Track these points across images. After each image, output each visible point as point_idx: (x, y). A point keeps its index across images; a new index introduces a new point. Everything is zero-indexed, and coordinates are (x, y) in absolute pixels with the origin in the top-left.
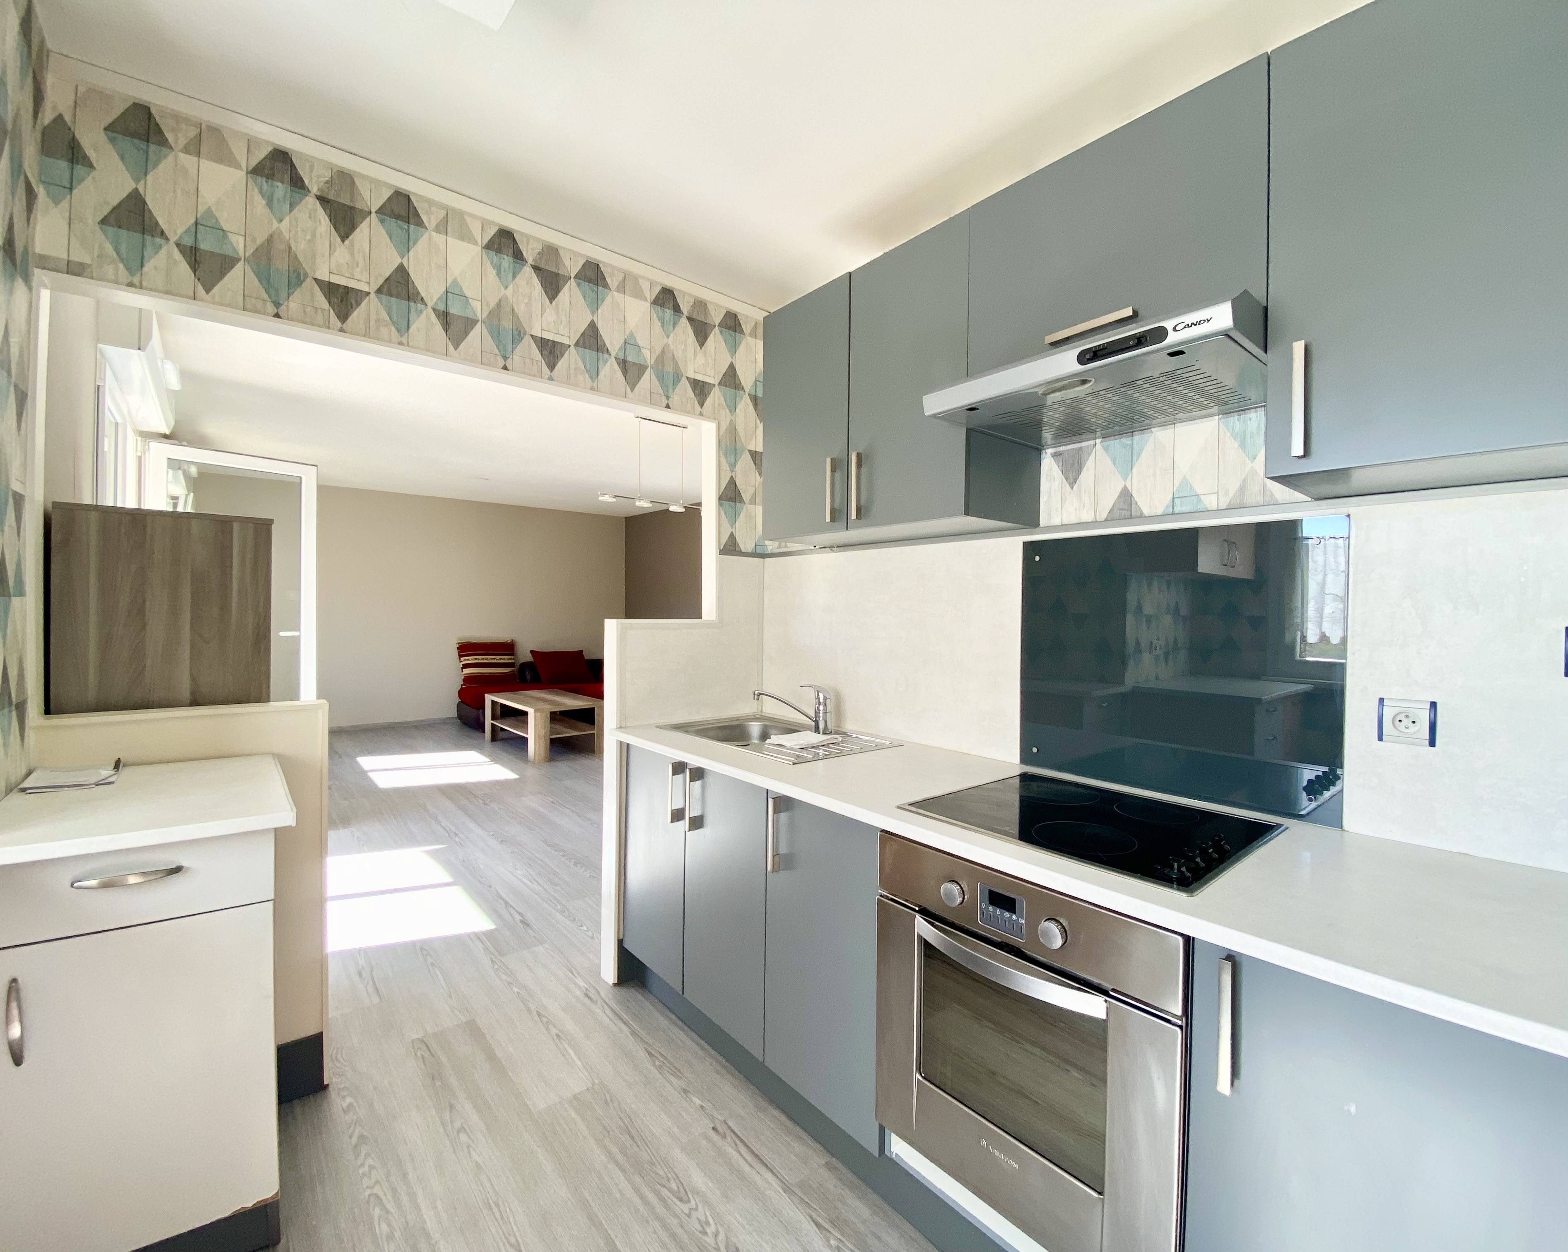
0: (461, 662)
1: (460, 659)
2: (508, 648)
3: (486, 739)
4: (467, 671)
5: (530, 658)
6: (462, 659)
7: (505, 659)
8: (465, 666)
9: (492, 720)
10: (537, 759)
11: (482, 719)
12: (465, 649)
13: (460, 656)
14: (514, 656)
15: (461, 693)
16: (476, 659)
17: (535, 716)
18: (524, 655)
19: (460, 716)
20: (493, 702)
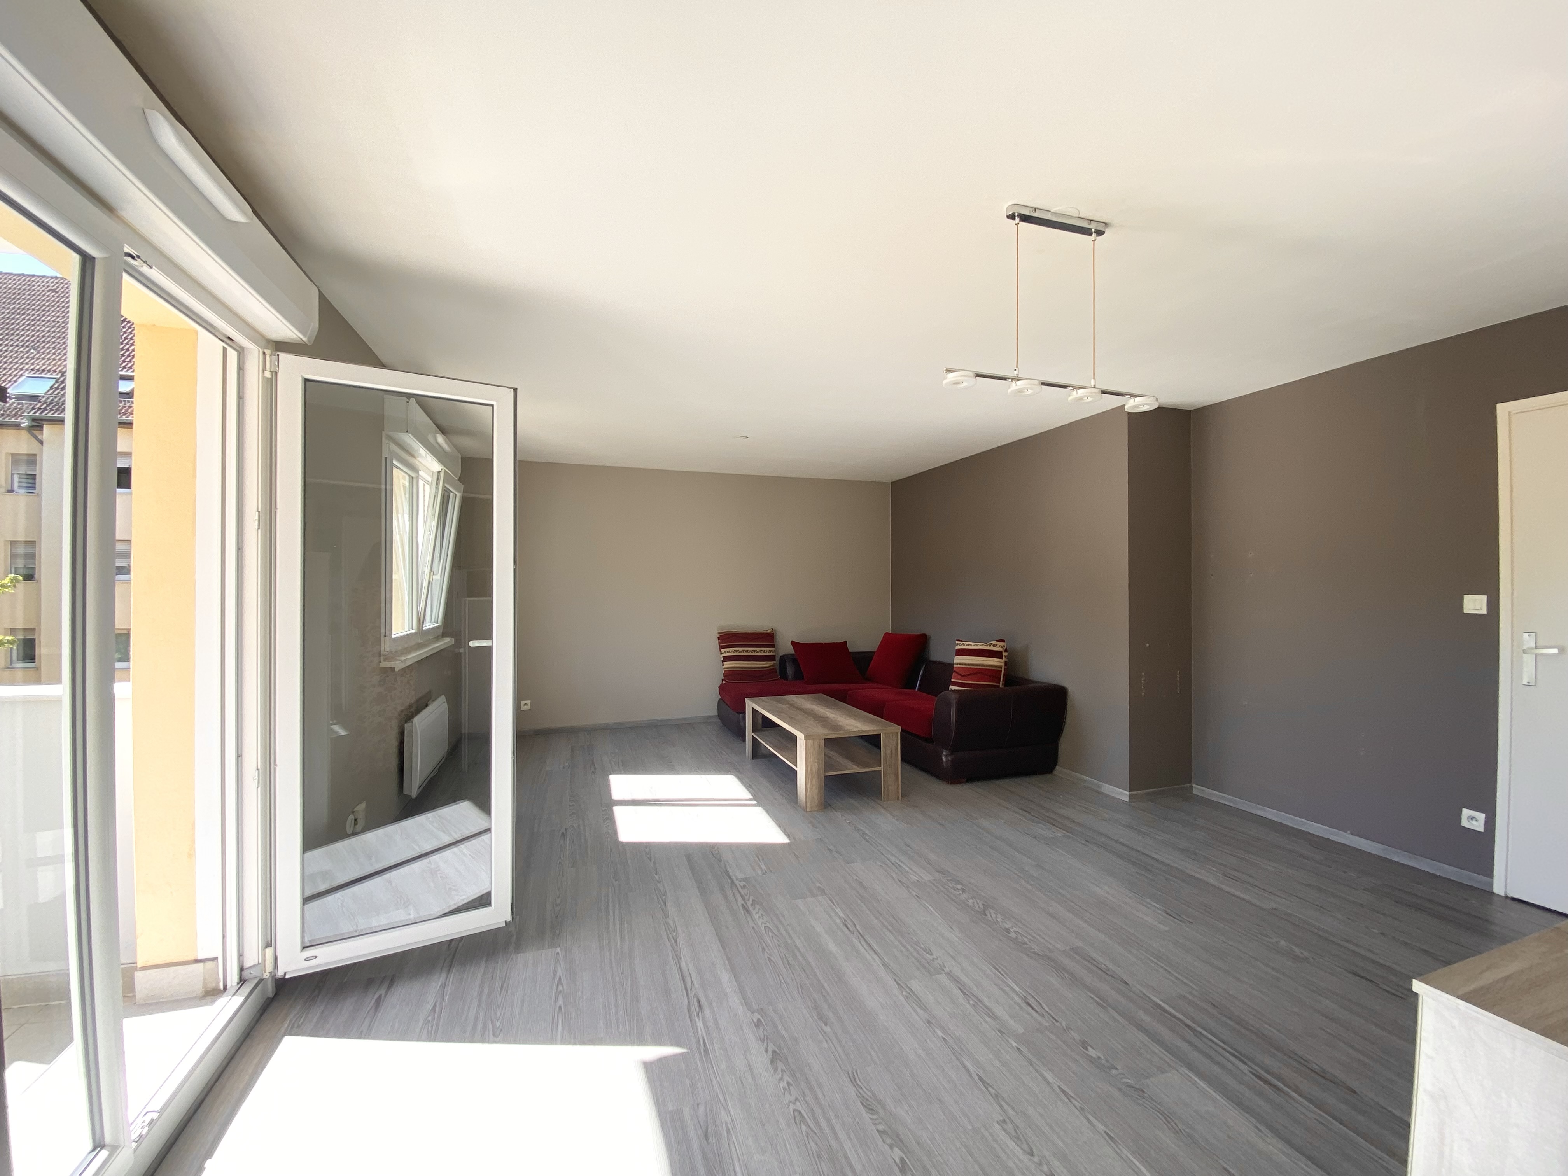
0: (721, 654)
1: (721, 651)
2: (767, 638)
3: (747, 754)
4: (728, 664)
5: (790, 650)
6: (723, 650)
7: (766, 652)
8: (726, 659)
9: (753, 731)
10: (809, 805)
11: (742, 723)
12: (727, 639)
13: (721, 647)
14: (774, 647)
15: (722, 688)
16: (736, 651)
17: (806, 745)
18: (785, 647)
19: (721, 716)
20: (754, 710)
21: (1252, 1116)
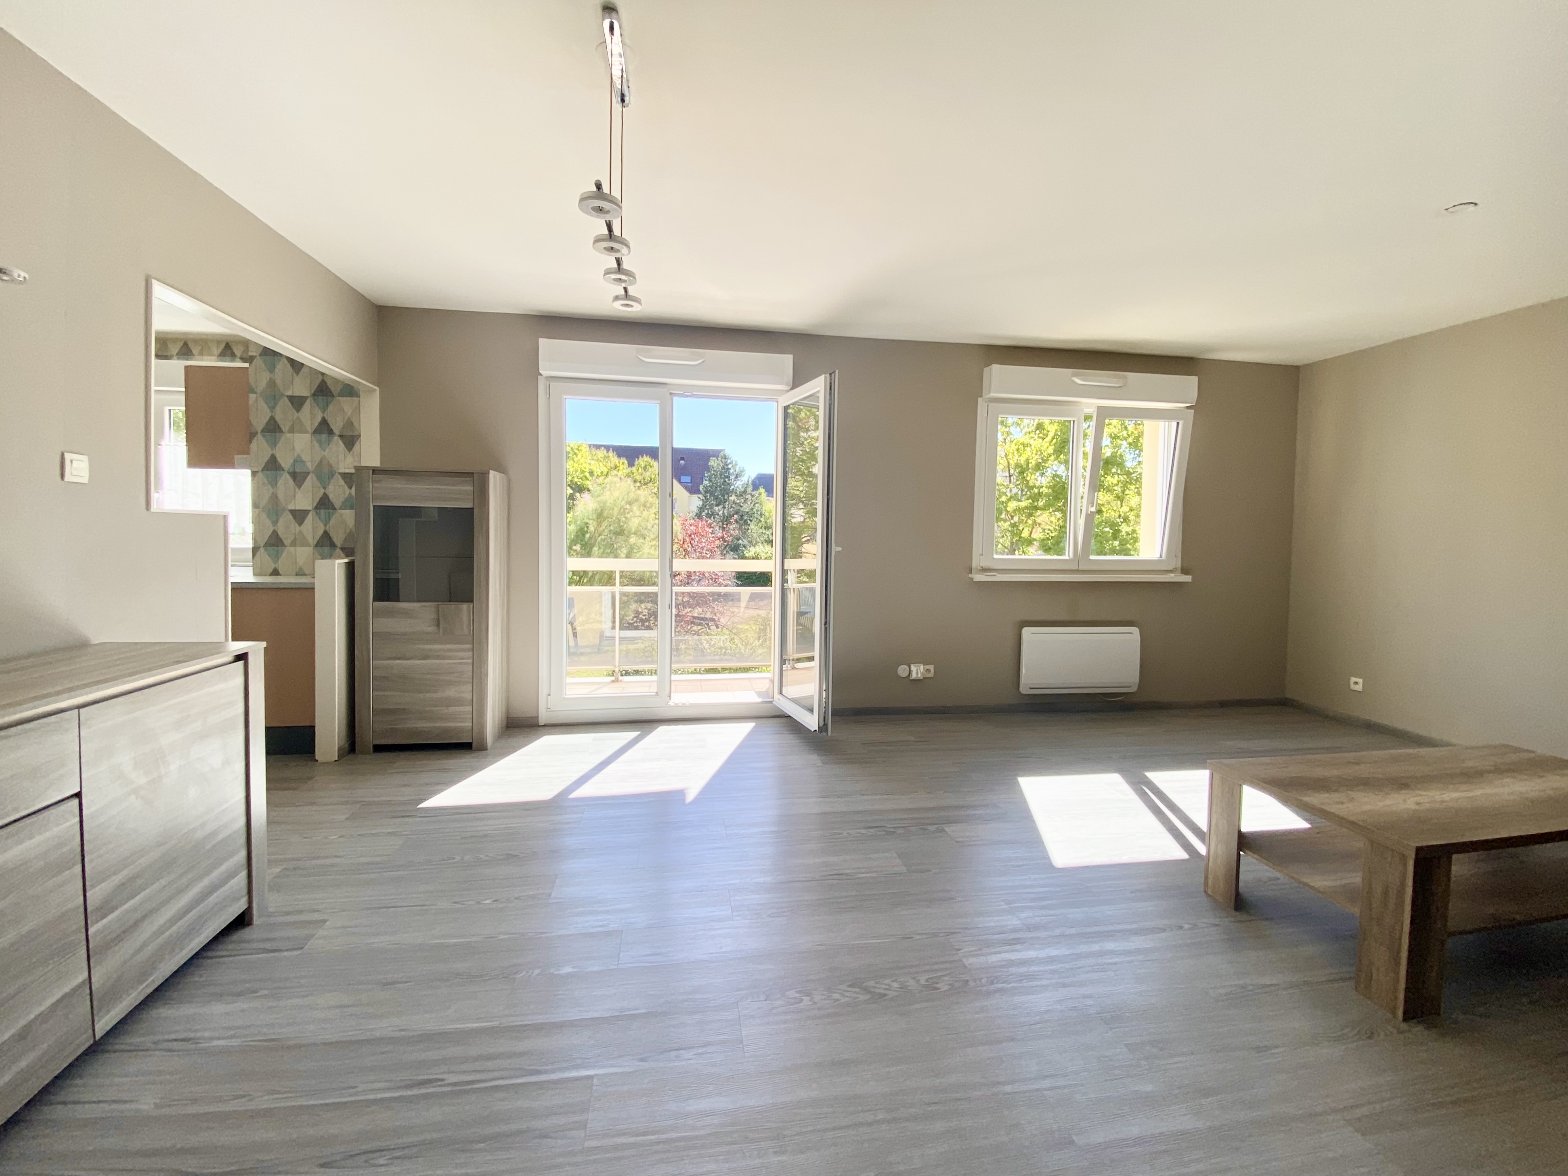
21: (413, 1036)
